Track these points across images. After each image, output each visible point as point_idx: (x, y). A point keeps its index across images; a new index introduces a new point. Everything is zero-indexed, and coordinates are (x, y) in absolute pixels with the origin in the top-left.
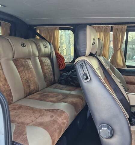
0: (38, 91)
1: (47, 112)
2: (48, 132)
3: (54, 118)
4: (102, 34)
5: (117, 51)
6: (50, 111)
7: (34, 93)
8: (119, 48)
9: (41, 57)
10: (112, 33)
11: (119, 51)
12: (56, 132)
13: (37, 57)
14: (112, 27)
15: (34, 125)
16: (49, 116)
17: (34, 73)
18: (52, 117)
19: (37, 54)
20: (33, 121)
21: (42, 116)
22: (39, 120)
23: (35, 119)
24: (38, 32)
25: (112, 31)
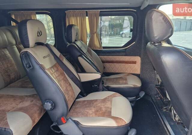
0: (20, 79)
1: (28, 98)
2: (28, 114)
3: (33, 102)
4: (78, 18)
5: (94, 34)
6: (30, 97)
7: (16, 81)
8: (95, 31)
9: (19, 44)
10: (87, 18)
11: (95, 34)
12: (35, 113)
13: (14, 45)
14: (87, 12)
15: (15, 111)
16: (30, 101)
17: (13, 62)
18: (32, 101)
19: (14, 42)
20: (14, 108)
21: (23, 102)
22: (20, 106)
23: (16, 105)
24: (13, 17)
25: (87, 16)
